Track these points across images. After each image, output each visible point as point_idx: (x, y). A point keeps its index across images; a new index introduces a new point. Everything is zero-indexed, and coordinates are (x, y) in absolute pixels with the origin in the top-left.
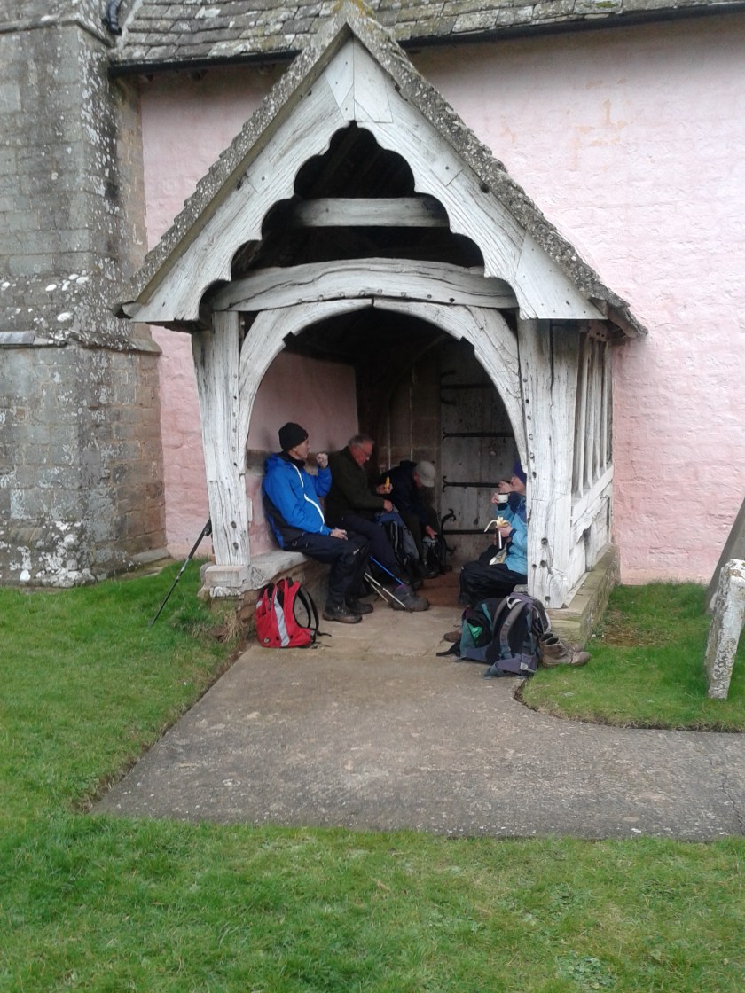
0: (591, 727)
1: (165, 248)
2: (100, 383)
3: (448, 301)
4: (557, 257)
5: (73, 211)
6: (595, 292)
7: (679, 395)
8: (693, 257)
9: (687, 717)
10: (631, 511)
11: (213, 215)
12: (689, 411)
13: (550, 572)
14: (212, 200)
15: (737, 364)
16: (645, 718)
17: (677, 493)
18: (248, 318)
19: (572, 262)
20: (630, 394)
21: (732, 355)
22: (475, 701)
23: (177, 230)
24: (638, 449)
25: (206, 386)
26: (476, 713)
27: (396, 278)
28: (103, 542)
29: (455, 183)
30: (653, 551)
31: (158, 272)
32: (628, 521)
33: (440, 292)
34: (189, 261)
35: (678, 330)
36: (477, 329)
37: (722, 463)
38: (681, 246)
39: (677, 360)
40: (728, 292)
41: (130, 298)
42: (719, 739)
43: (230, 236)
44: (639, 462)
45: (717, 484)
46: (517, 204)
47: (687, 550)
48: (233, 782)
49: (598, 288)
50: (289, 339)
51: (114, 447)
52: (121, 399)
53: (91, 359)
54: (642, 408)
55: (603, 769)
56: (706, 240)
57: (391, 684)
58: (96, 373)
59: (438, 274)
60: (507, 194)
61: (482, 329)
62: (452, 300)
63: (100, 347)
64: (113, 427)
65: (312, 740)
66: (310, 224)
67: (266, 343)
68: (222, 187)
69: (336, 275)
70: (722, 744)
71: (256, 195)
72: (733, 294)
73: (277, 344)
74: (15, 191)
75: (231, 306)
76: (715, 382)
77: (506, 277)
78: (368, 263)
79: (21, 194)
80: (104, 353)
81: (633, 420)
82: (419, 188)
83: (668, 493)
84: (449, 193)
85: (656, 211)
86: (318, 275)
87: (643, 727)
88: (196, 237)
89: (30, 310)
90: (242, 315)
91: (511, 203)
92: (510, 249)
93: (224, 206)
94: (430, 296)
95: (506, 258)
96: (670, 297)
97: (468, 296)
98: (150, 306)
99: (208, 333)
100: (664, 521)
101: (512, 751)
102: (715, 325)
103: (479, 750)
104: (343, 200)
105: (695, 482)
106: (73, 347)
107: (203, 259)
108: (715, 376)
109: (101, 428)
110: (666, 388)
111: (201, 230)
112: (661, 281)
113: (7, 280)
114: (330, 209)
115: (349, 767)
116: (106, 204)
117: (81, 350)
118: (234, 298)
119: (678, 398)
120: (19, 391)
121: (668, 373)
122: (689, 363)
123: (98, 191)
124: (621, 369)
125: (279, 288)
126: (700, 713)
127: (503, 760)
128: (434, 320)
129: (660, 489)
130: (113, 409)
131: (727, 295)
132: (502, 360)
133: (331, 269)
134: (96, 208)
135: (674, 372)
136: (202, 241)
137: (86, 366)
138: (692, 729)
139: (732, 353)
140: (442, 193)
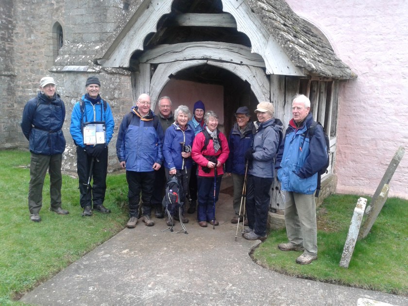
0: (276, 275)
1: (115, 35)
2: (115, 89)
3: (240, 63)
4: (282, 45)
5: (108, 15)
6: (299, 63)
7: (371, 106)
8: (382, 42)
9: (326, 275)
10: (345, 159)
11: (136, 20)
12: (374, 114)
13: (280, 192)
14: (135, 14)
15: (400, 94)
16: (305, 273)
17: (366, 152)
18: (154, 67)
19: (289, 48)
20: (347, 104)
21: (397, 89)
22: (230, 253)
23: (120, 27)
24: (349, 130)
25: (136, 96)
26: (226, 260)
27: (217, 51)
28: (113, 156)
29: (240, 8)
30: (353, 178)
31: (111, 46)
32: (342, 163)
33: (237, 58)
34: (126, 41)
35: (372, 76)
36: (252, 76)
37: (389, 140)
38: (376, 37)
39: (371, 90)
40: (398, 59)
41: (100, 57)
42: (337, 289)
43: (143, 30)
44: (350, 137)
45: (386, 150)
46: (266, 18)
47: (369, 179)
48: (93, 288)
49: (301, 61)
50: (171, 76)
51: (120, 116)
52: (125, 95)
53: (111, 79)
54: (353, 112)
55: (269, 301)
56: (389, 34)
57: (197, 240)
58: (113, 85)
59: (236, 50)
60: (261, 13)
61: (254, 76)
62: (242, 62)
63: (116, 73)
64: (121, 107)
65: (143, 268)
66: (181, 25)
67: (162, 78)
68: (139, 8)
69: (192, 48)
70: (337, 292)
71: (154, 12)
72: (401, 60)
73: (166, 79)
74: (86, 6)
75: (147, 61)
76: (388, 101)
77: (260, 53)
78: (205, 44)
79: (89, 7)
80: (118, 76)
81: (348, 117)
82: (224, 10)
83: (362, 152)
84: (237, 12)
85: (366, 19)
86: (184, 48)
87: (302, 278)
88: (129, 30)
89: (88, 57)
90: (152, 65)
91: (263, 18)
92: (263, 40)
93: (141, 17)
94: (232, 60)
95: (261, 44)
96: (369, 60)
97: (249, 61)
98: (109, 60)
99: (138, 72)
100: (359, 165)
101: (231, 285)
102: (391, 75)
103: (216, 282)
104: (196, 14)
105: (376, 148)
106: (103, 73)
107: (132, 40)
108: (389, 99)
109: (115, 108)
110: (365, 103)
111: (131, 27)
112: (366, 53)
113: (82, 44)
114: (191, 18)
115: (150, 286)
116: (124, 12)
117: (106, 75)
118: (149, 57)
119: (370, 108)
120: (81, 91)
121: (366, 95)
122: (377, 92)
123: (120, 6)
124: (344, 93)
125: (167, 54)
126: (333, 273)
127: (224, 290)
128: (233, 71)
129: (359, 150)
130: (121, 100)
131: (397, 61)
132: (263, 92)
133: (190, 46)
134: (118, 14)
135: (369, 96)
136: (131, 32)
137: (108, 82)
138: (327, 281)
139: (398, 88)
140: (235, 12)
